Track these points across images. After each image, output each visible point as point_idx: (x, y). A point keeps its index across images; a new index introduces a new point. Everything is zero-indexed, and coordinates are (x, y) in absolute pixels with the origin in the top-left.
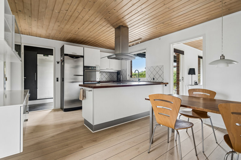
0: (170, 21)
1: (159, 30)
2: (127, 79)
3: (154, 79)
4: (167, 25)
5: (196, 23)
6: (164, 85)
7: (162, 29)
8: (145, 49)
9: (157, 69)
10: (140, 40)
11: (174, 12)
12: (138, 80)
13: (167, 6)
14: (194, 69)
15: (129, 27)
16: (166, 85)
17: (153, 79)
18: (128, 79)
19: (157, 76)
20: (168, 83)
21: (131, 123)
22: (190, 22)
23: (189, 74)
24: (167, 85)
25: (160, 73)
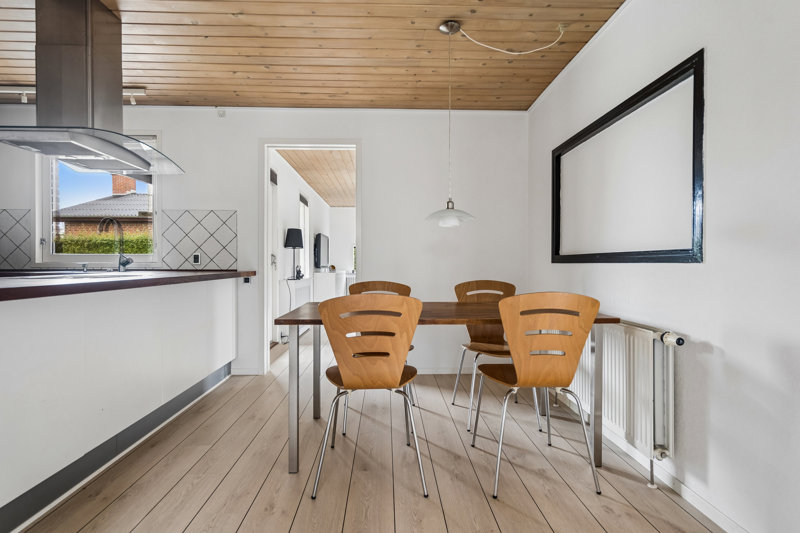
0: (291, 69)
1: (241, 81)
2: (31, 258)
3: (196, 259)
4: (274, 76)
5: (345, 102)
6: (241, 279)
7: (248, 81)
8: (155, 136)
9: (212, 223)
10: (140, 93)
11: (320, 47)
12: (116, 264)
13: (318, 22)
14: (298, 232)
15: (124, 18)
16: (247, 280)
17: (192, 259)
18: (38, 259)
19: (211, 248)
20: (254, 273)
21: (153, 446)
22: (334, 95)
23: (286, 245)
24: (253, 279)
25: (224, 235)
